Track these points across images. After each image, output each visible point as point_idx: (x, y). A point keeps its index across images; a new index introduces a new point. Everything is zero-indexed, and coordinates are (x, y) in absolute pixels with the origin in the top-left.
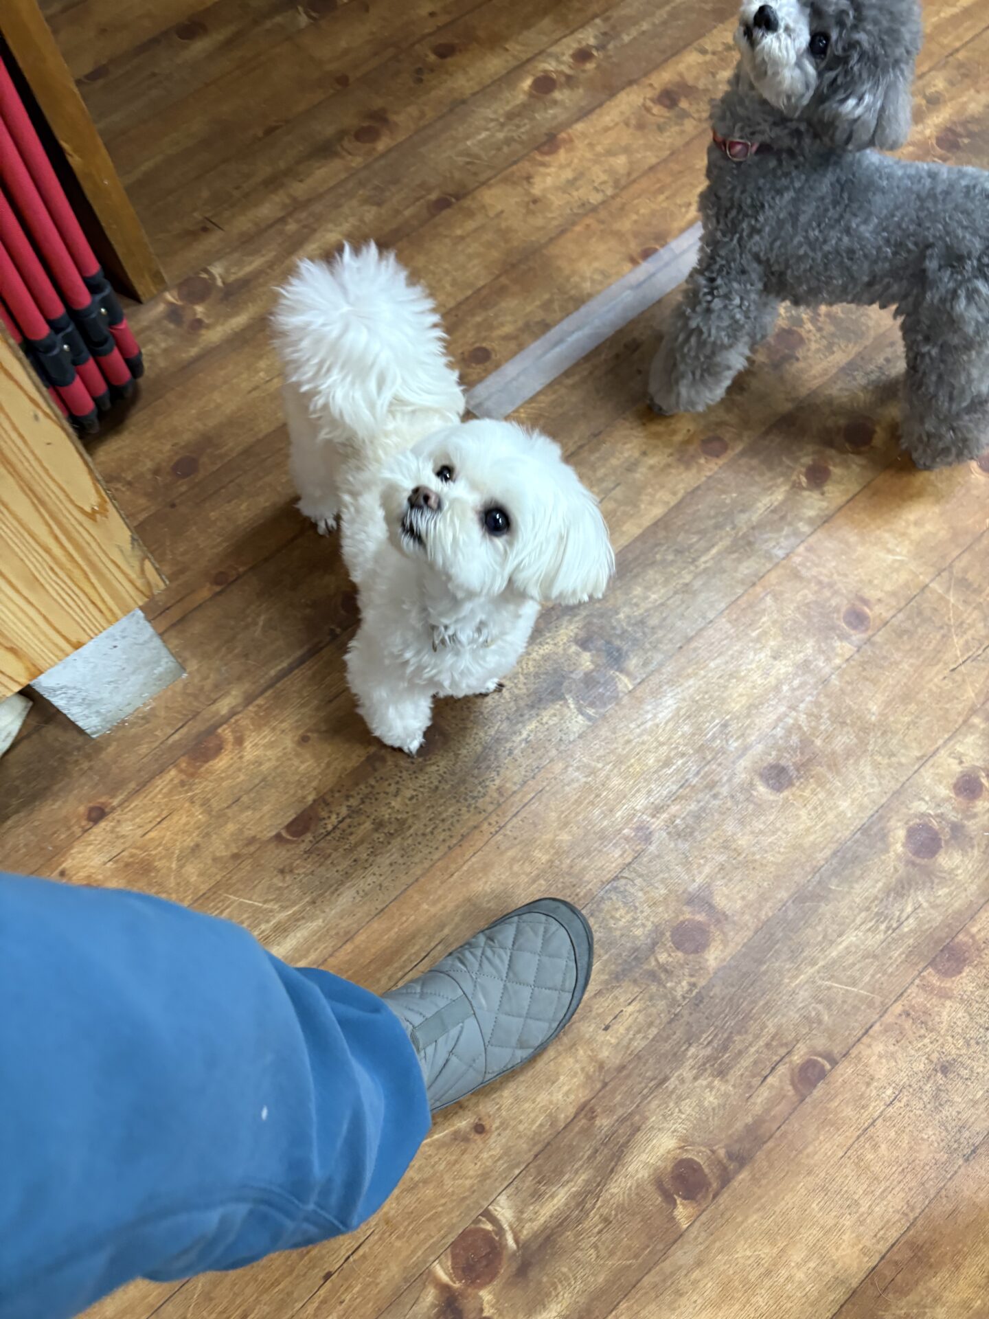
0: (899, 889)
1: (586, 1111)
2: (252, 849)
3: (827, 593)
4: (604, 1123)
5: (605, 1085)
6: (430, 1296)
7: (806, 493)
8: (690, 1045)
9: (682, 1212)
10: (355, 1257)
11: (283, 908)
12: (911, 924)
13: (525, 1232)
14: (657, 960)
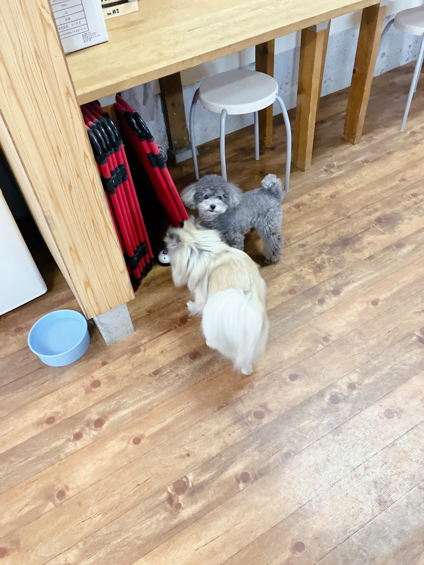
0: (324, 412)
1: (219, 455)
2: (142, 377)
3: (318, 332)
5: (226, 449)
6: (165, 495)
7: (318, 306)
8: (253, 443)
9: (241, 486)
10: (147, 481)
11: (147, 392)
13: (195, 483)
14: (248, 420)
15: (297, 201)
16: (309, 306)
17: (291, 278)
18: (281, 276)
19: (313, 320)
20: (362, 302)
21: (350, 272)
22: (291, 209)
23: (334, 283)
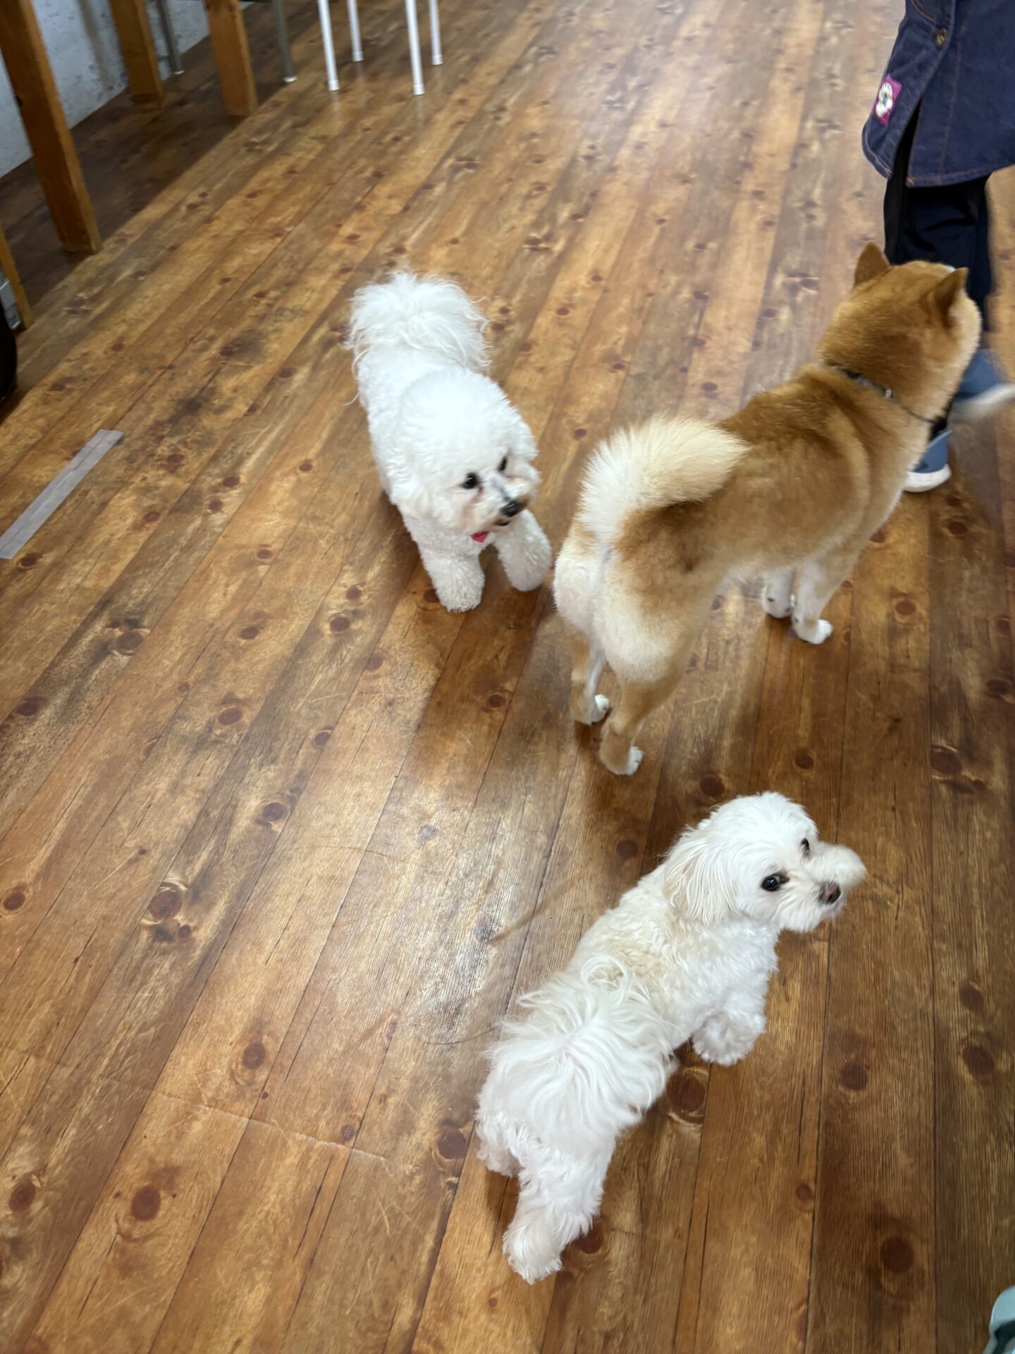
0: (336, 649)
1: (203, 813)
3: (243, 551)
4: (215, 814)
5: (209, 798)
6: (145, 935)
7: (213, 516)
8: (250, 759)
9: (277, 827)
10: (91, 942)
12: (349, 657)
13: (190, 880)
14: (215, 735)
15: (52, 378)
16: (198, 522)
17: (134, 497)
18: (111, 503)
19: (220, 538)
20: (286, 475)
21: (233, 444)
22: (48, 395)
23: (217, 471)
